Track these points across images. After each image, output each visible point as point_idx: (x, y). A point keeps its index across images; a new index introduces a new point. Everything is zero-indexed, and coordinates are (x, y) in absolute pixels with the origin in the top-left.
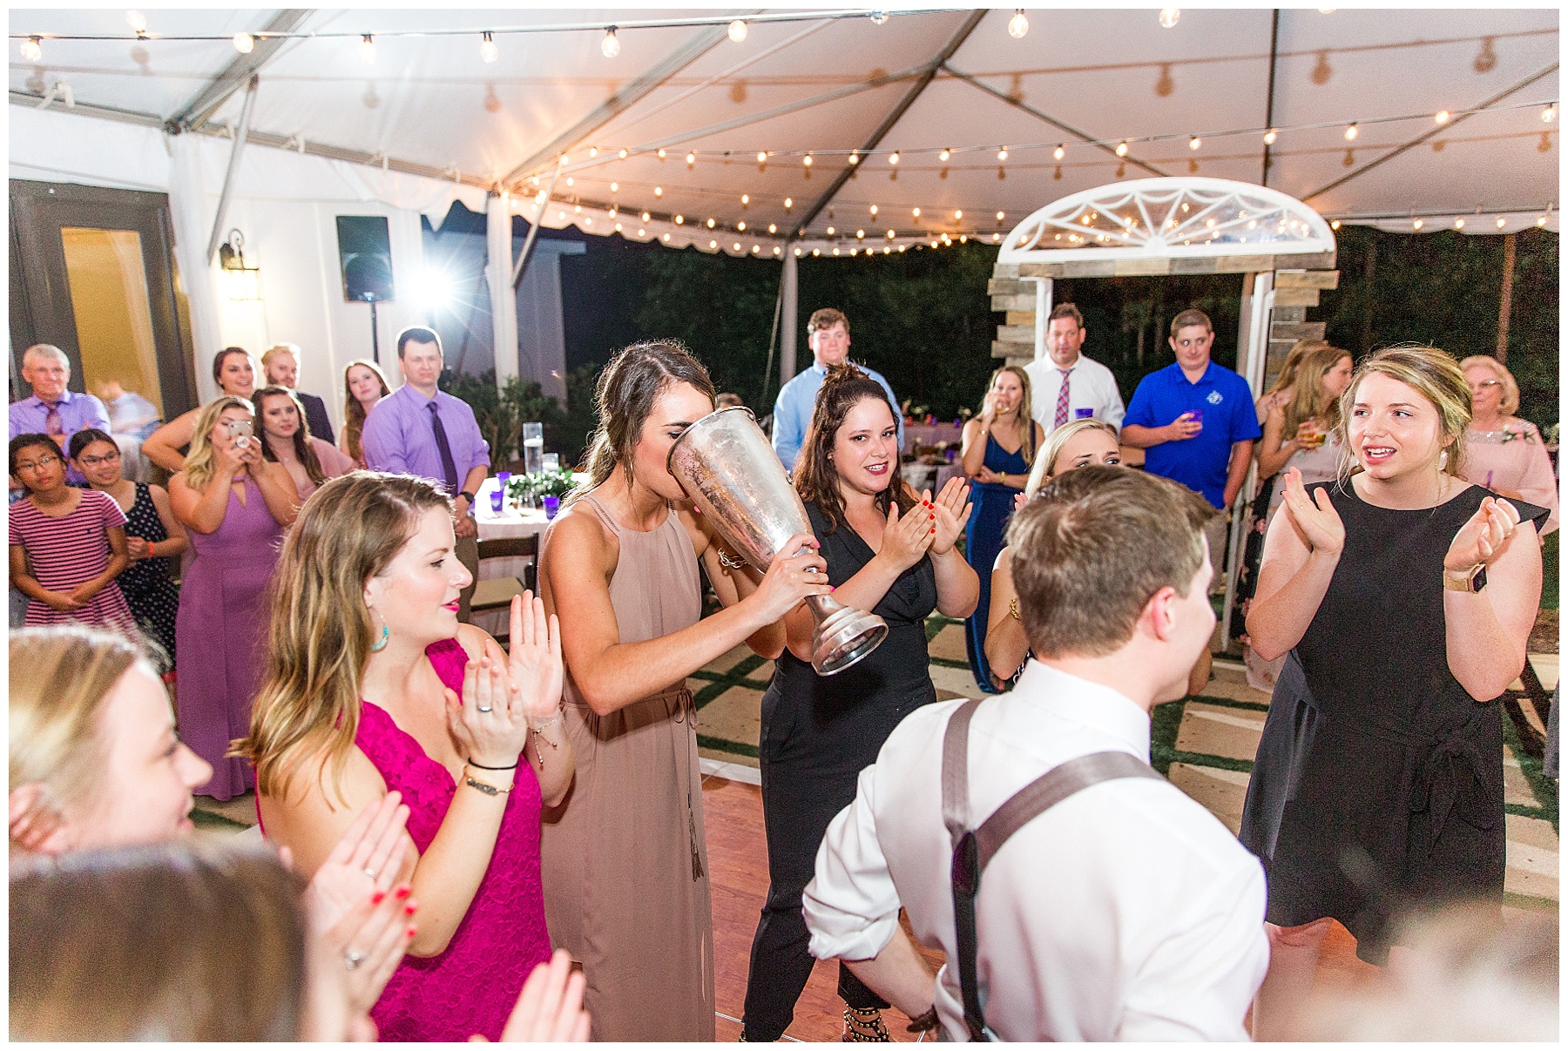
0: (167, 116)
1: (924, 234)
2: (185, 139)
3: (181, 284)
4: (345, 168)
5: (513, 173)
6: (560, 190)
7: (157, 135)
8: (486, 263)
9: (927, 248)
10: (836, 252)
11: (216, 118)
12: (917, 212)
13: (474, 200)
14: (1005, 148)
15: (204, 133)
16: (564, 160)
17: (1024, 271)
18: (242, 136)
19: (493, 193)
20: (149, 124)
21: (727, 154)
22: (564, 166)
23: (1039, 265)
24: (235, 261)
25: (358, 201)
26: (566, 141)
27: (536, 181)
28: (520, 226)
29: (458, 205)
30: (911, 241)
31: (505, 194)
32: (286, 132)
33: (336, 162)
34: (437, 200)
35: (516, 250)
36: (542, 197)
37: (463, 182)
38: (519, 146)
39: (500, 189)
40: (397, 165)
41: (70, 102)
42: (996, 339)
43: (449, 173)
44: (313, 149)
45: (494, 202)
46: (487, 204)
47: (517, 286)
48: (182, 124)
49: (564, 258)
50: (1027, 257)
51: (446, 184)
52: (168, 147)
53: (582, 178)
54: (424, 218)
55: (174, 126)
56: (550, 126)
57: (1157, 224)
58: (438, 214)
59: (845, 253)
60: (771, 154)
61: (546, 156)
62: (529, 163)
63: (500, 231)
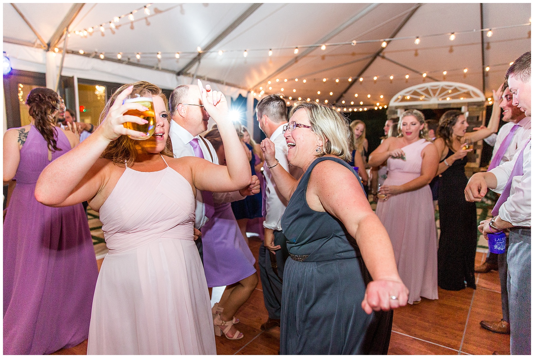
0: (177, 71)
1: (373, 105)
2: (181, 77)
5: (255, 86)
6: (267, 91)
7: (174, 76)
8: (247, 110)
9: (374, 110)
11: (188, 72)
12: (369, 96)
13: (244, 93)
14: (392, 75)
15: (186, 76)
16: (269, 82)
17: (397, 108)
18: (194, 76)
19: (249, 92)
20: (173, 73)
22: (269, 84)
26: (270, 77)
27: (261, 89)
28: (255, 101)
29: (240, 95)
30: (369, 107)
31: (252, 92)
36: (262, 93)
37: (242, 89)
38: (257, 79)
39: (251, 90)
40: (228, 84)
43: (239, 86)
45: (249, 94)
46: (247, 95)
48: (181, 73)
50: (398, 104)
51: (237, 89)
52: (177, 79)
53: (274, 88)
54: (232, 99)
55: (179, 74)
56: (266, 73)
57: (434, 94)
58: (236, 96)
61: (264, 81)
62: (260, 84)
63: (251, 102)
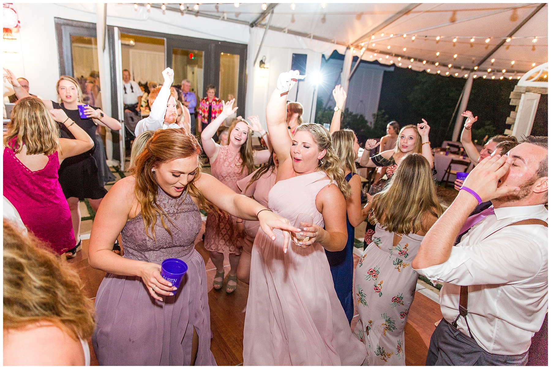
0: (251, 22)
2: (254, 29)
3: (247, 72)
4: (300, 38)
5: (356, 41)
6: (370, 47)
7: (248, 27)
8: (341, 72)
10: (493, 78)
11: (263, 22)
13: (341, 50)
14: (536, 37)
15: (260, 27)
16: (373, 37)
17: (527, 89)
18: (268, 27)
19: (348, 48)
20: (246, 24)
21: (426, 37)
22: (373, 40)
23: (536, 88)
24: (263, 65)
25: (302, 49)
26: (374, 31)
27: (362, 44)
28: (355, 58)
29: (335, 52)
31: (352, 48)
32: (283, 27)
33: (298, 37)
34: (328, 49)
35: (352, 66)
36: (364, 49)
37: (337, 43)
38: (359, 31)
39: (351, 46)
40: (315, 38)
41: (226, 18)
42: (509, 116)
43: (333, 41)
44: (290, 32)
45: (348, 51)
46: (346, 52)
47: (350, 80)
48: (254, 24)
49: (385, 72)
50: (530, 84)
51: (332, 44)
52: (250, 31)
53: (379, 44)
54: (323, 56)
55: (252, 25)
58: (328, 54)
59: (497, 78)
60: (442, 37)
61: (367, 36)
62: (362, 38)
63: (348, 61)
